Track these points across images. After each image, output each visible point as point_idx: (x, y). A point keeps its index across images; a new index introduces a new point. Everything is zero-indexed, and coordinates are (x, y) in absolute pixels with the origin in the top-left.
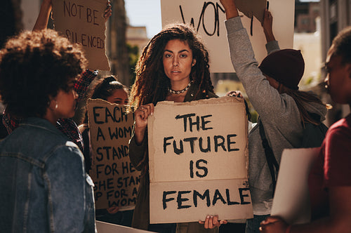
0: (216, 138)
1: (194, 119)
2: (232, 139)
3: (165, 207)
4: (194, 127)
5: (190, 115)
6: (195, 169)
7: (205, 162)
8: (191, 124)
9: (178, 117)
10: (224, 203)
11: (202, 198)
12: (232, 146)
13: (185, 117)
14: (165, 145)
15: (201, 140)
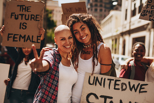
0: (31, 15)
1: (24, 7)
2: (38, 16)
3: (8, 40)
4: (24, 10)
5: (23, 6)
6: (22, 26)
7: (26, 24)
8: (23, 9)
9: (18, 6)
10: (30, 41)
11: (23, 38)
12: (37, 19)
13: (21, 6)
14: (12, 15)
15: (26, 15)
